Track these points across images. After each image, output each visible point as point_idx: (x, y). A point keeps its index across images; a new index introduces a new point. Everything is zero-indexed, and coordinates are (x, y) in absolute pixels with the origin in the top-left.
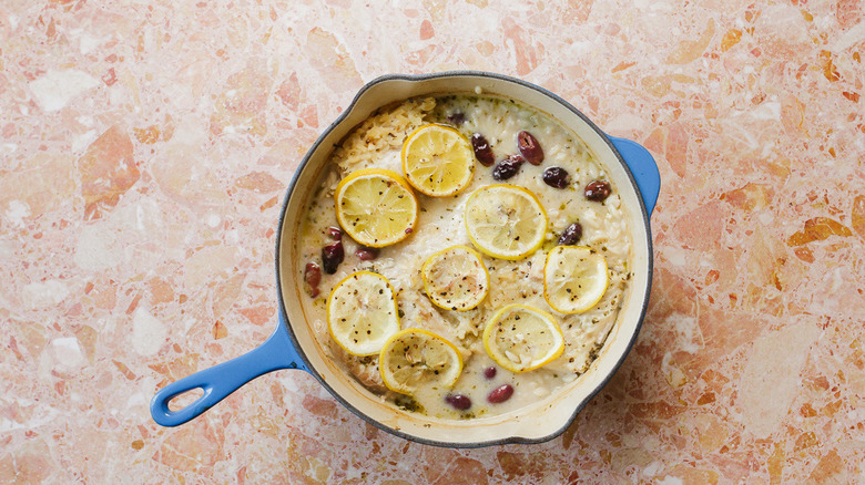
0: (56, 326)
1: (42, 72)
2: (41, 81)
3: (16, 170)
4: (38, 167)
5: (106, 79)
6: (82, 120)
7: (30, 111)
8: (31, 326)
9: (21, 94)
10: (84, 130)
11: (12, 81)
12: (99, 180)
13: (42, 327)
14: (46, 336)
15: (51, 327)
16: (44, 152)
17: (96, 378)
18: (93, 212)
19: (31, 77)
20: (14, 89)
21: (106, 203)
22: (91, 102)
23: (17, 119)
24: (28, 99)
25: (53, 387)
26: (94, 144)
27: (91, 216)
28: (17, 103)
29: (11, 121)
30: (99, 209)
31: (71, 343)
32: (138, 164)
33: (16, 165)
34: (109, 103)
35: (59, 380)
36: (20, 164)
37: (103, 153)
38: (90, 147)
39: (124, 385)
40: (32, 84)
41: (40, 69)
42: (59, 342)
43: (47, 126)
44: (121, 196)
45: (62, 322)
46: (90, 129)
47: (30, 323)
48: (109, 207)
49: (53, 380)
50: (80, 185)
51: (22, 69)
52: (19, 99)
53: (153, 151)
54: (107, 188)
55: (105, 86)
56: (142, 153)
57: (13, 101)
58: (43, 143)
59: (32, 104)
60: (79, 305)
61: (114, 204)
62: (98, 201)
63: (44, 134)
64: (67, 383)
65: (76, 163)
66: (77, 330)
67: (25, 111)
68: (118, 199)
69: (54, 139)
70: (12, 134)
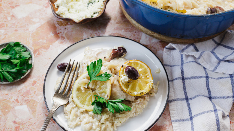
0: (17, 101)
1: (18, 6)
2: (17, 9)
3: (3, 39)
4: (13, 37)
5: (45, 6)
6: (34, 20)
7: (11, 19)
8: (4, 101)
9: (8, 13)
10: (35, 23)
11: (5, 9)
12: (41, 40)
13: (9, 101)
14: (12, 105)
15: (15, 101)
16: (16, 32)
17: (36, 124)
18: (38, 52)
19: (13, 7)
20: (5, 12)
21: (43, 49)
22: (38, 14)
23: (5, 21)
24: (11, 14)
25: (14, 129)
26: (39, 28)
27: (36, 54)
28: (6, 16)
29: (3, 22)
30: (40, 51)
31: (24, 108)
32: (59, 33)
33: (4, 37)
34: (46, 14)
35: (17, 125)
36: (5, 37)
37: (43, 30)
38: (37, 29)
39: (52, 126)
40: (13, 10)
41: (18, 4)
42: (18, 108)
43: (18, 23)
44: (51, 46)
45: (20, 99)
46: (37, 23)
47: (4, 100)
48: (45, 50)
49: (14, 126)
50: (32, 43)
51: (10, 5)
52: (7, 15)
53: (65, 29)
54: (44, 43)
55: (45, 8)
56: (61, 30)
57: (5, 15)
58: (16, 29)
59: (13, 16)
60: (29, 91)
61: (47, 49)
62: (40, 48)
63: (17, 26)
64: (21, 127)
65: (30, 35)
66: (27, 102)
67: (9, 18)
68: (49, 47)
69: (21, 27)
70: (3, 27)
